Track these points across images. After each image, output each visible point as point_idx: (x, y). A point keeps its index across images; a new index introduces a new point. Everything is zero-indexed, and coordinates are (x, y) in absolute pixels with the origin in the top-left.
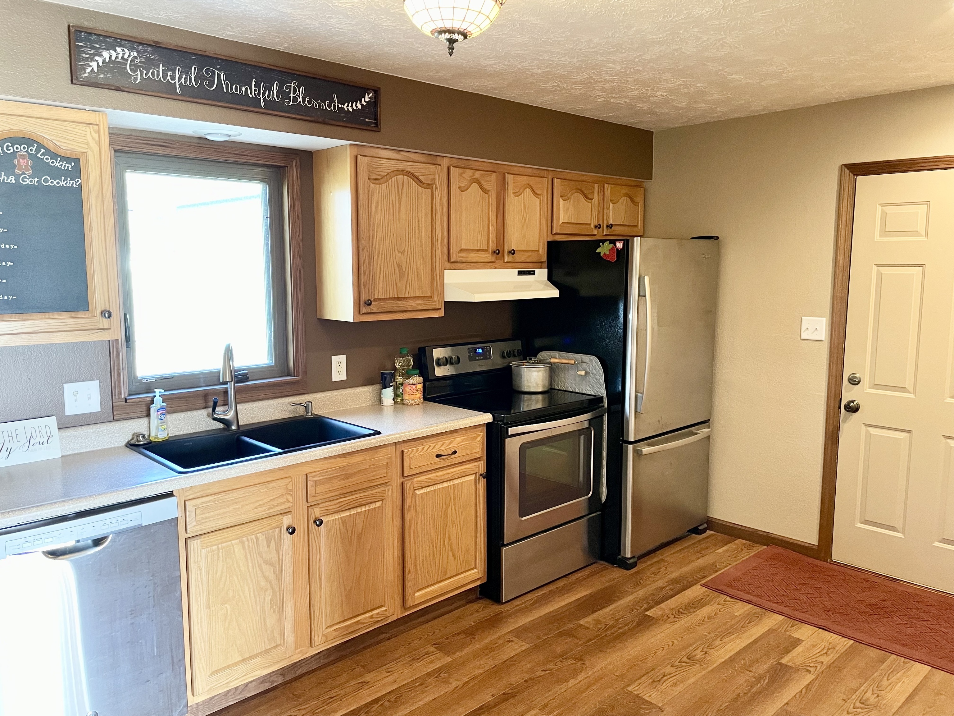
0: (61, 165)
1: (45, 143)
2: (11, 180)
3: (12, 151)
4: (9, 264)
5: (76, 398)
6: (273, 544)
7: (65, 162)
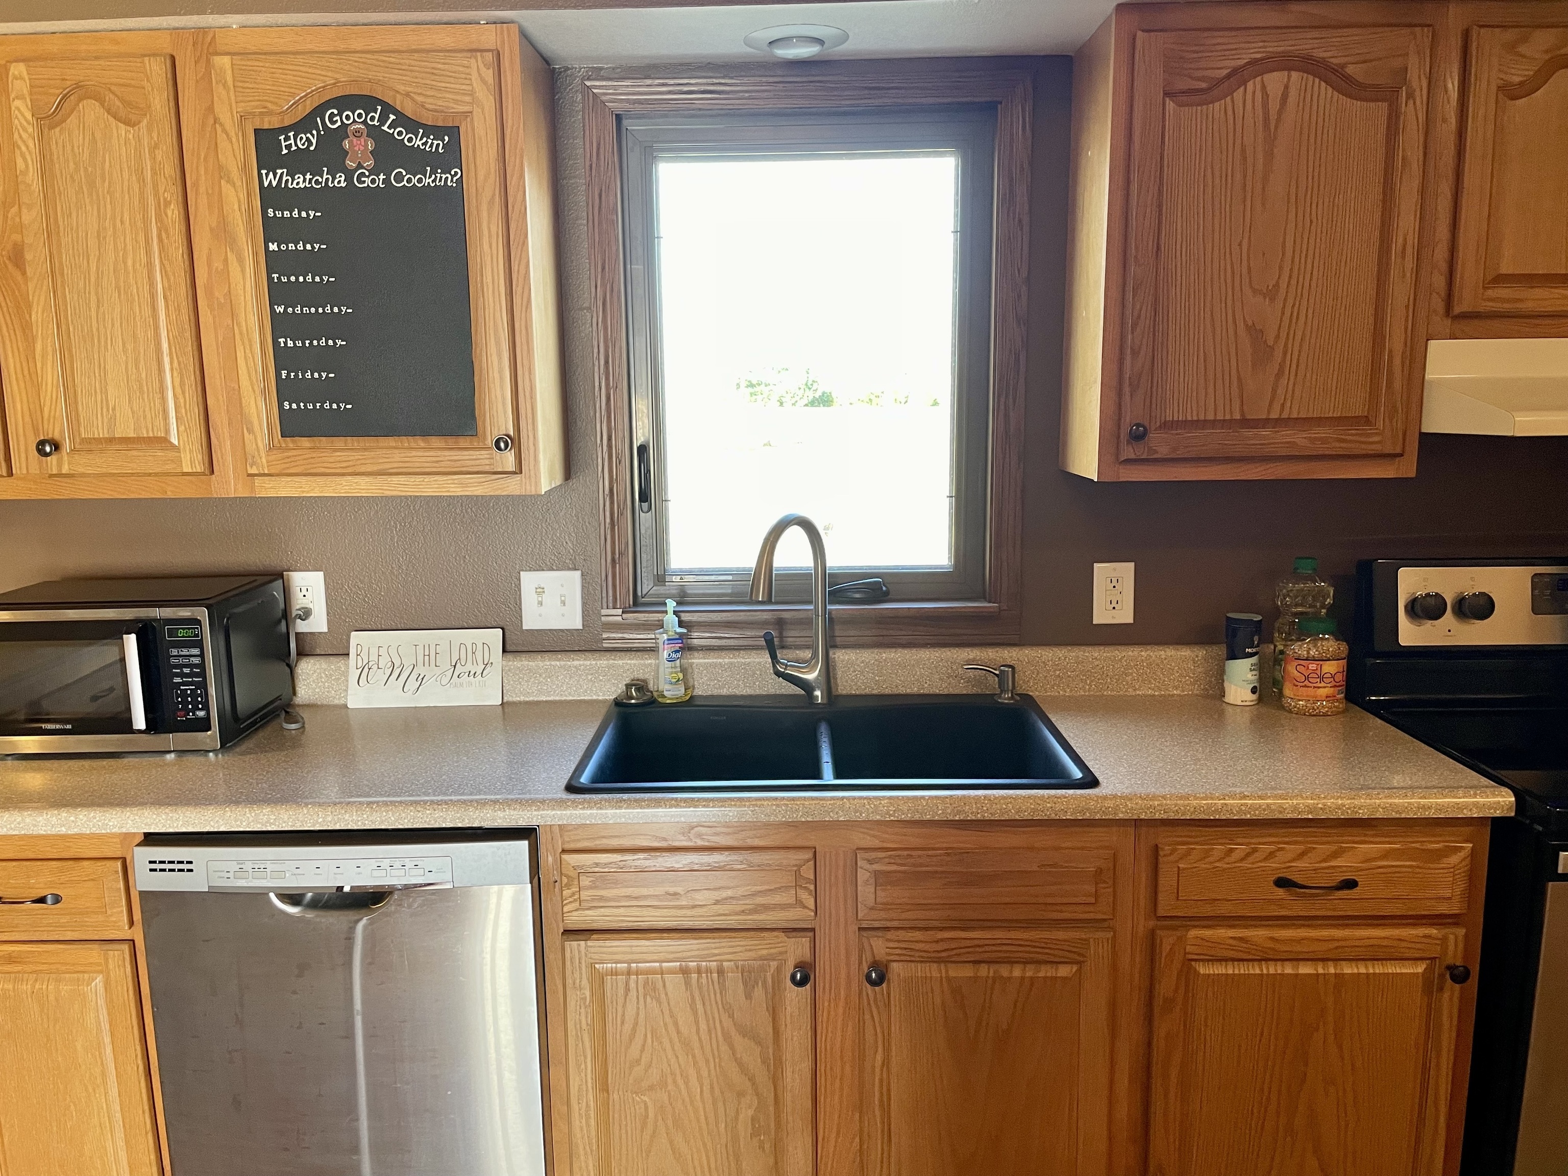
0: (425, 144)
1: (398, 103)
2: (339, 182)
3: (339, 123)
4: (339, 342)
5: (540, 599)
6: (759, 992)
7: (432, 137)
